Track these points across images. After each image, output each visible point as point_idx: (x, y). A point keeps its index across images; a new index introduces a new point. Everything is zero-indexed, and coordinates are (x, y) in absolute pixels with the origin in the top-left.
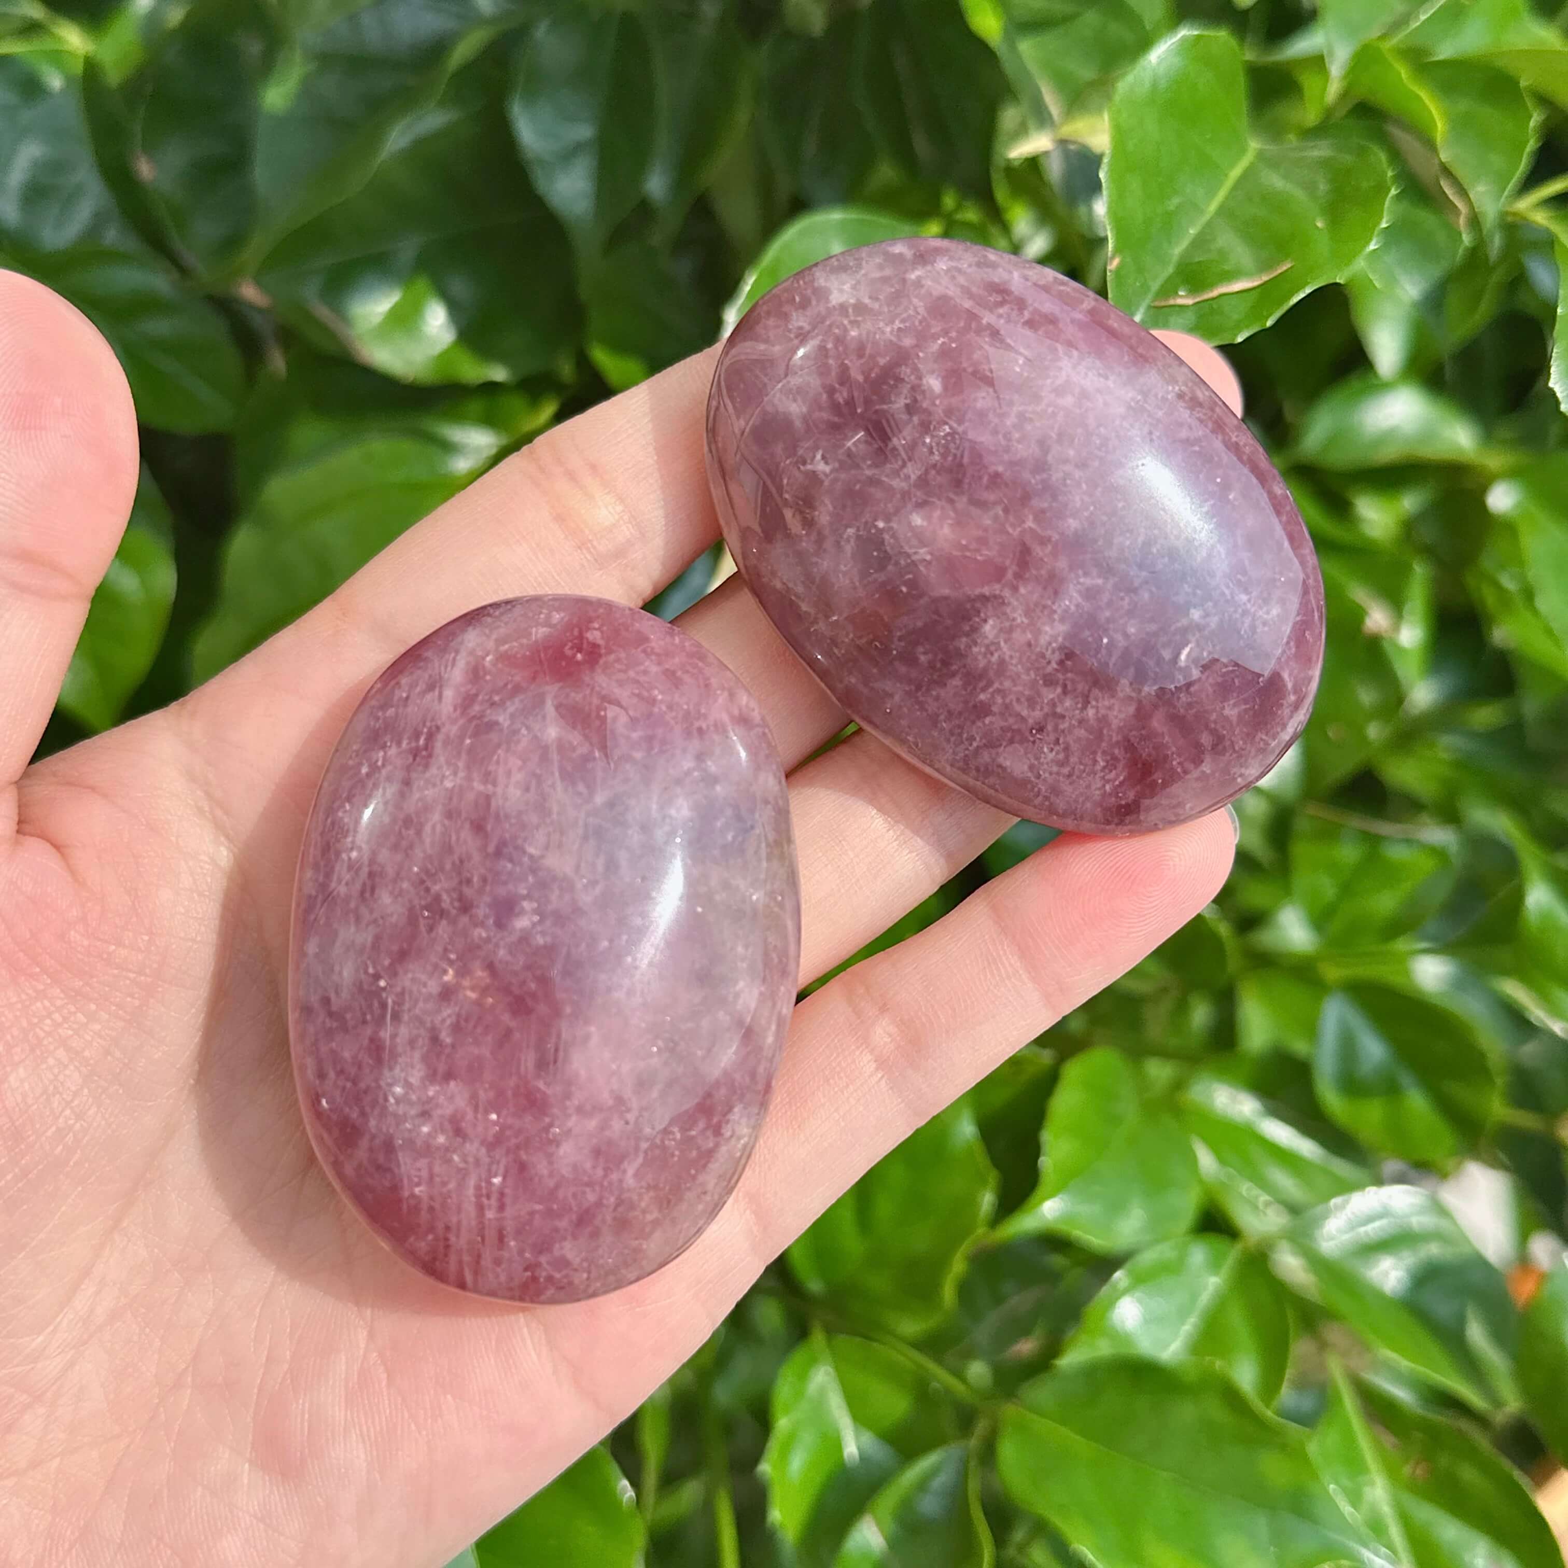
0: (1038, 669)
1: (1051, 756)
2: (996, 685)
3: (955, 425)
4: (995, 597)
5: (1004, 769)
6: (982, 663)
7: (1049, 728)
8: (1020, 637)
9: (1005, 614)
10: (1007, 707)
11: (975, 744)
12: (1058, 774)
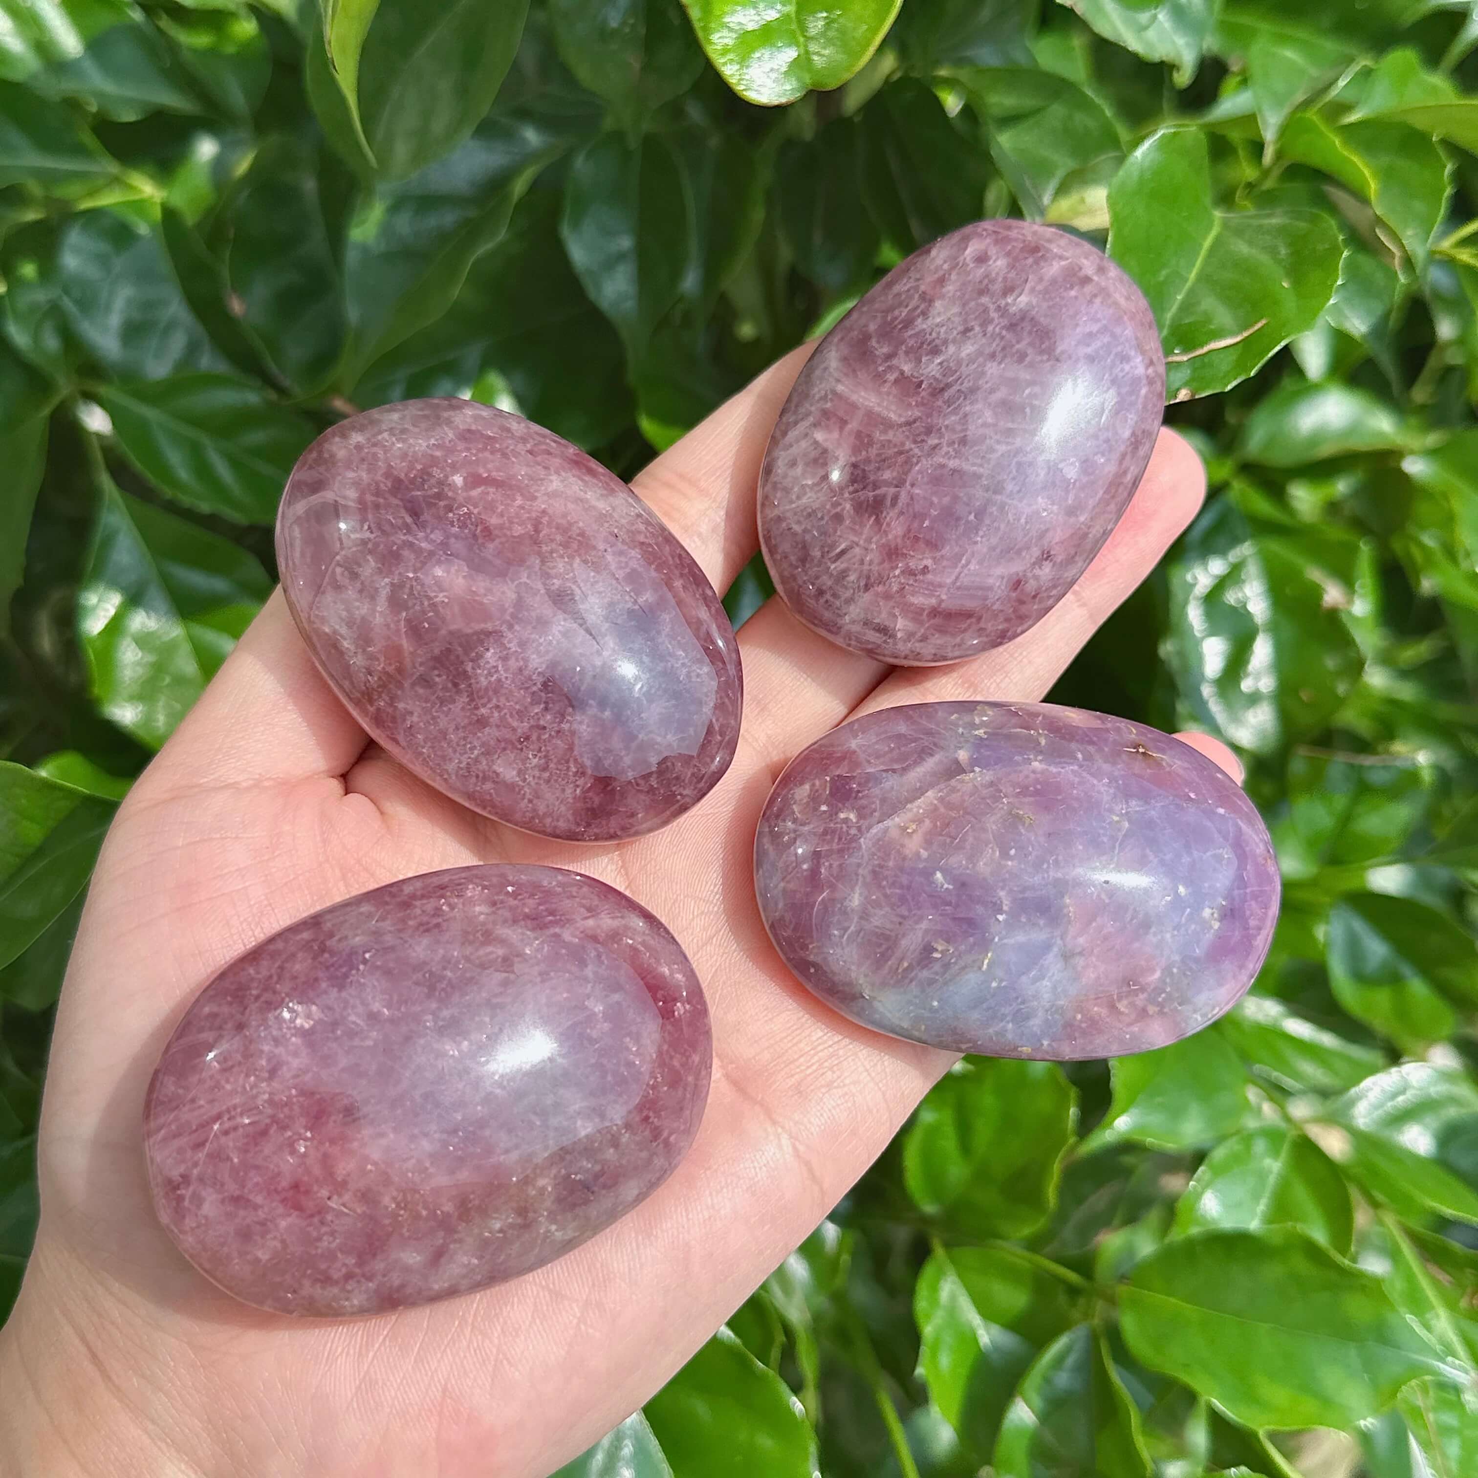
0: (527, 688)
1: (535, 761)
2: (494, 701)
3: (471, 508)
4: (495, 632)
5: (498, 775)
6: (484, 682)
7: (534, 737)
8: (513, 664)
9: (503, 644)
10: (502, 718)
11: (476, 752)
12: (539, 778)
